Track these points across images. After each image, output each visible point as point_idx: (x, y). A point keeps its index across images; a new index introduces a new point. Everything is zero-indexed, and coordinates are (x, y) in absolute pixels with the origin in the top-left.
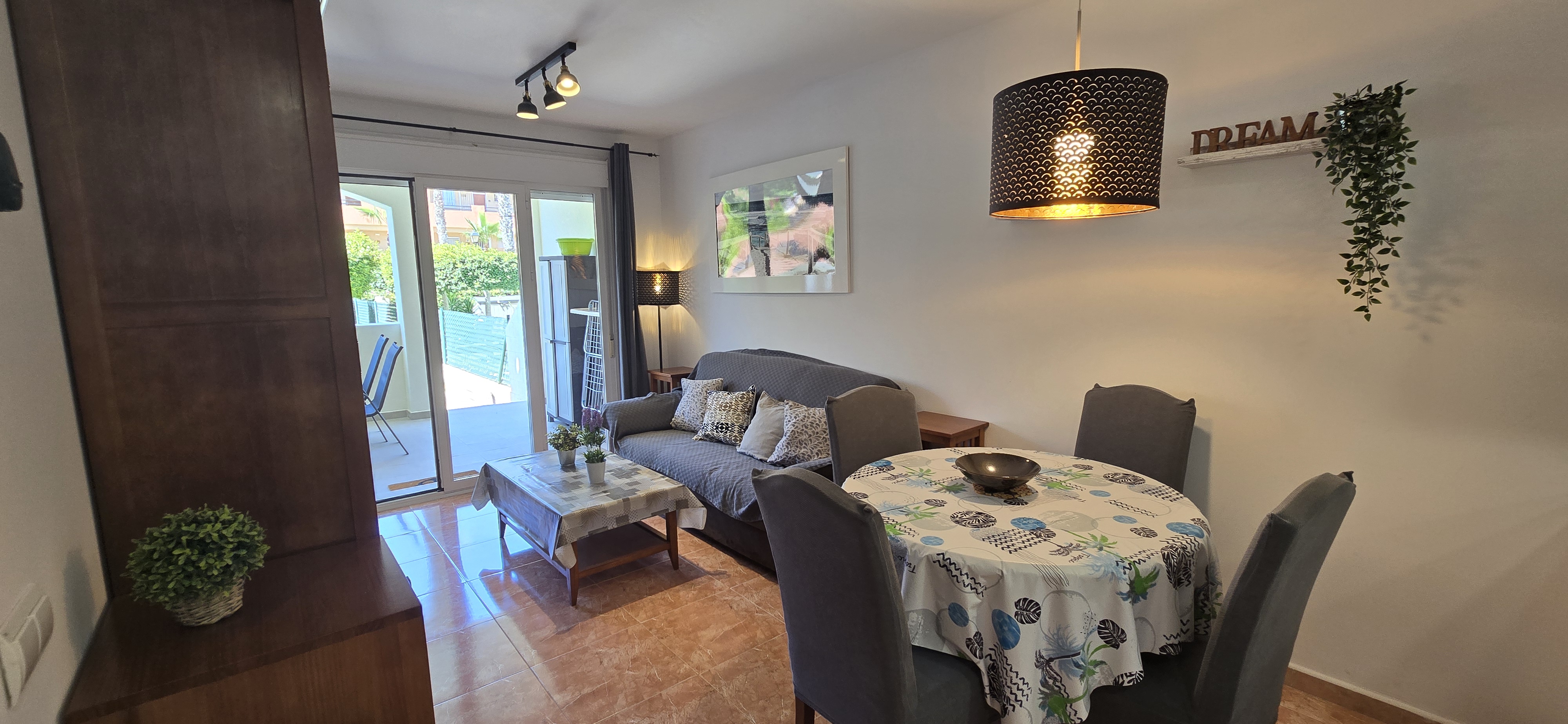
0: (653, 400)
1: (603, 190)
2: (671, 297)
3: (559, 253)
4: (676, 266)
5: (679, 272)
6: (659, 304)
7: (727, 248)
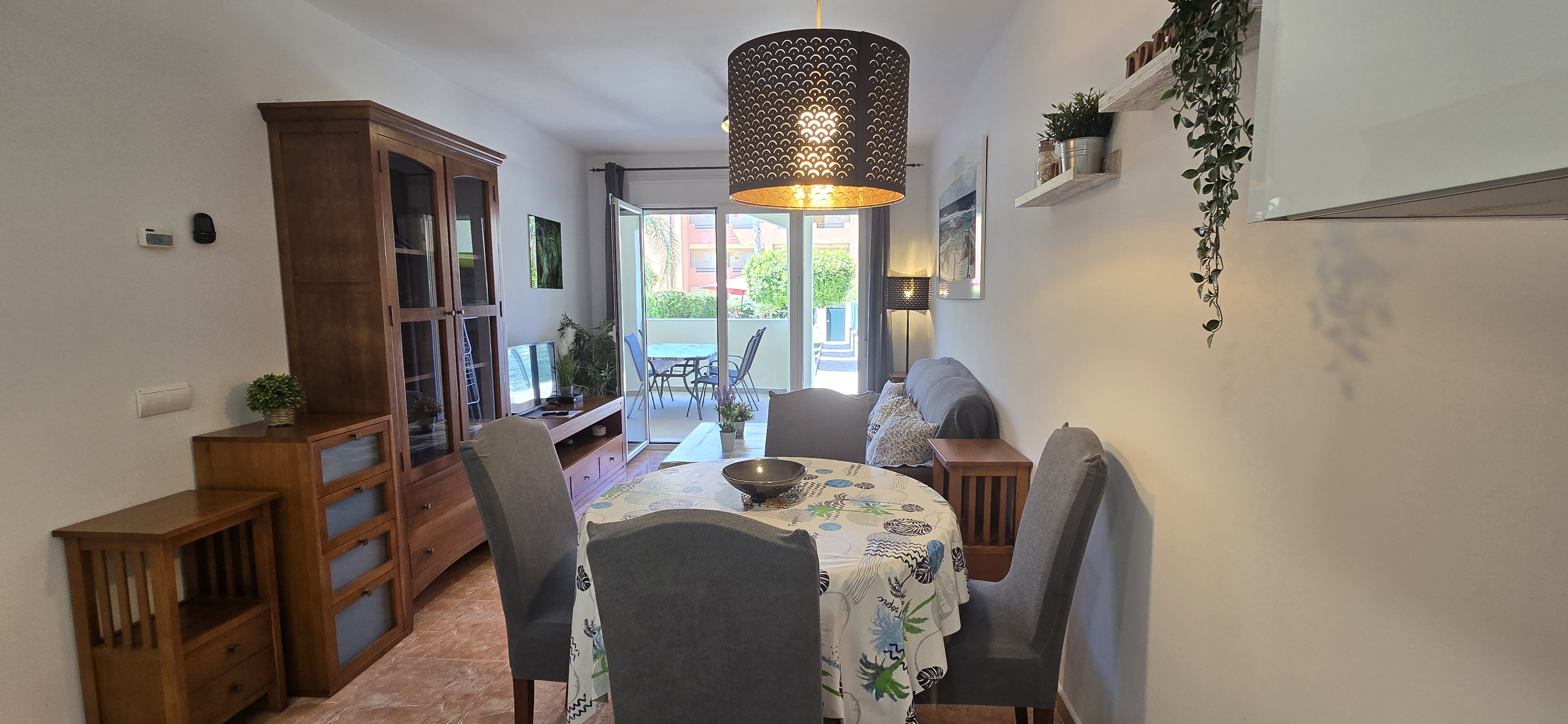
4: (929, 274)
5: (929, 278)
6: (908, 309)
7: (943, 253)
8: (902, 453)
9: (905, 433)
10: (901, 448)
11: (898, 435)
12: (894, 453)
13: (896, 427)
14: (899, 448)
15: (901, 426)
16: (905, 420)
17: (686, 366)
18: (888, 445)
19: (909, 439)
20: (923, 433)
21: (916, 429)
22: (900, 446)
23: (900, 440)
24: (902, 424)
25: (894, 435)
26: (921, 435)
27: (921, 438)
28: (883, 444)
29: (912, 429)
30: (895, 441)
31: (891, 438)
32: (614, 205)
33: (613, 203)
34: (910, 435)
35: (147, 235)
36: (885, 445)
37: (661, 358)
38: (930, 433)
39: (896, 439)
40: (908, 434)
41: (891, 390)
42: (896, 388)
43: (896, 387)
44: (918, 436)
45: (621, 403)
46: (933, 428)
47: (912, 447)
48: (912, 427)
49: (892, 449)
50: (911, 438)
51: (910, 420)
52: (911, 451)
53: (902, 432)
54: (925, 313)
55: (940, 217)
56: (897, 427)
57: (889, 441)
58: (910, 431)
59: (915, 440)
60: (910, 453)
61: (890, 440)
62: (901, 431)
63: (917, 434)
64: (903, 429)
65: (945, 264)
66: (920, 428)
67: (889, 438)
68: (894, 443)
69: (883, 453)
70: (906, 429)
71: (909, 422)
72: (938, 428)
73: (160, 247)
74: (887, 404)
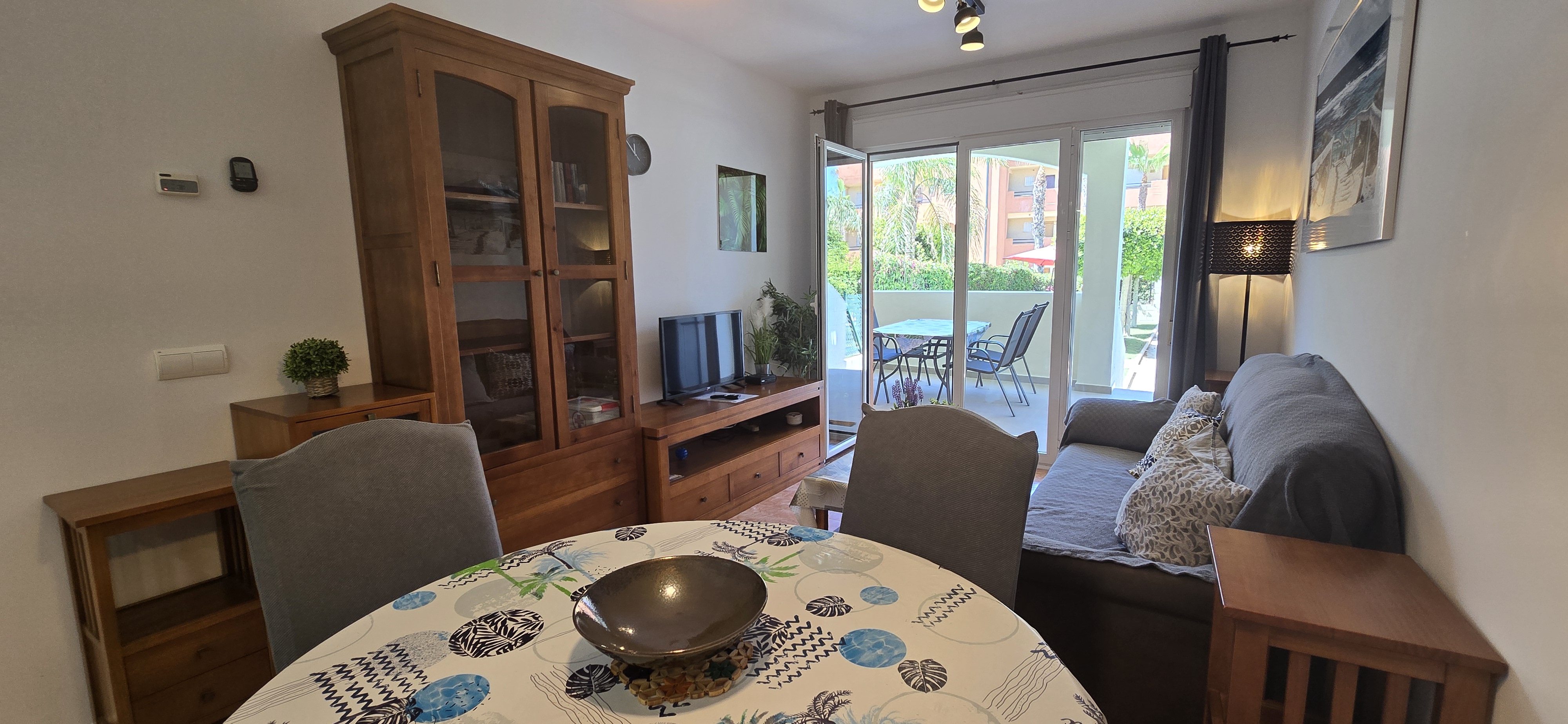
2: (1279, 261)
4: (1295, 213)
5: (1294, 222)
6: (1249, 273)
7: (1317, 171)
8: (1168, 530)
9: (1178, 495)
10: (1167, 519)
11: (1165, 494)
12: (1153, 526)
13: (1163, 479)
14: (1163, 518)
15: (1173, 479)
16: (1184, 468)
17: (937, 345)
18: (1144, 509)
19: (1184, 506)
20: (1214, 501)
21: (1202, 489)
22: (1165, 516)
23: (1166, 505)
24: (1176, 476)
25: (1158, 493)
26: (1209, 504)
27: (1209, 510)
28: (1135, 504)
29: (1192, 489)
30: (1158, 504)
31: (1151, 497)
32: (819, 147)
33: (819, 145)
34: (1186, 500)
35: (161, 180)
36: (1140, 507)
37: (905, 336)
38: (1229, 504)
39: (1160, 501)
40: (1183, 496)
41: (1192, 403)
42: (1201, 400)
43: (1202, 398)
44: (1203, 503)
45: (819, 388)
46: (1237, 496)
47: (1188, 522)
48: (1193, 483)
49: (1150, 517)
50: (1189, 506)
51: (1194, 468)
52: (1186, 530)
53: (1172, 491)
54: (1283, 281)
55: (1316, 111)
56: (1166, 479)
57: (1147, 502)
58: (1189, 492)
59: (1197, 511)
60: (1185, 534)
61: (1150, 500)
62: (1171, 487)
63: (1202, 500)
64: (1176, 485)
65: (1320, 189)
66: (1208, 489)
67: (1148, 495)
68: (1155, 508)
69: (1135, 521)
70: (1182, 486)
71: (1190, 472)
72: (1248, 497)
73: (184, 195)
74: (1175, 427)
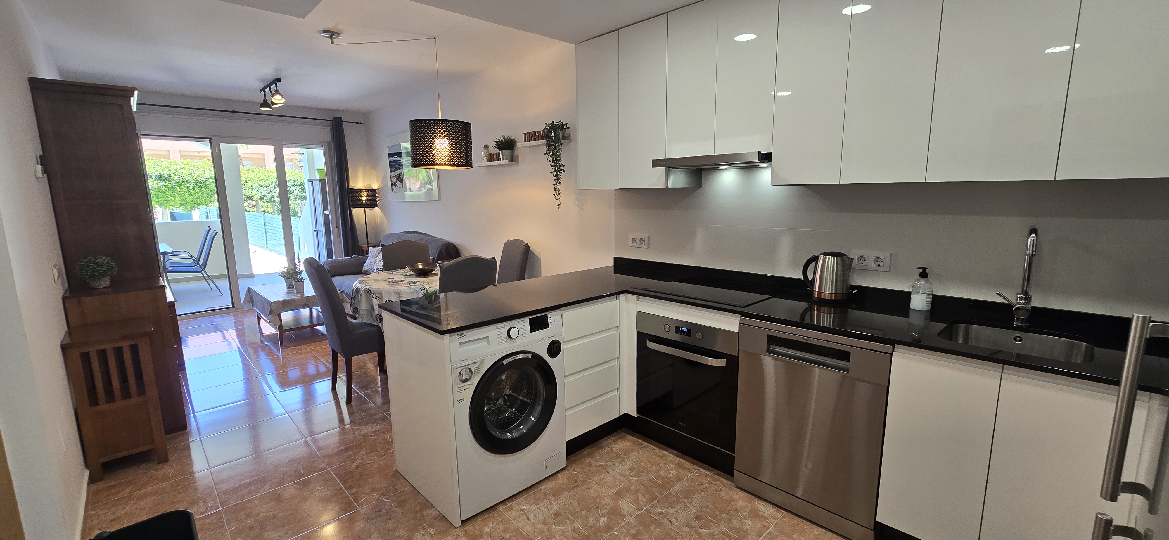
0: (354, 259)
1: (329, 143)
2: (372, 203)
3: (318, 177)
4: (375, 186)
5: (375, 189)
6: (365, 207)
7: (394, 176)
54: (375, 210)
55: (389, 157)
65: (398, 182)
